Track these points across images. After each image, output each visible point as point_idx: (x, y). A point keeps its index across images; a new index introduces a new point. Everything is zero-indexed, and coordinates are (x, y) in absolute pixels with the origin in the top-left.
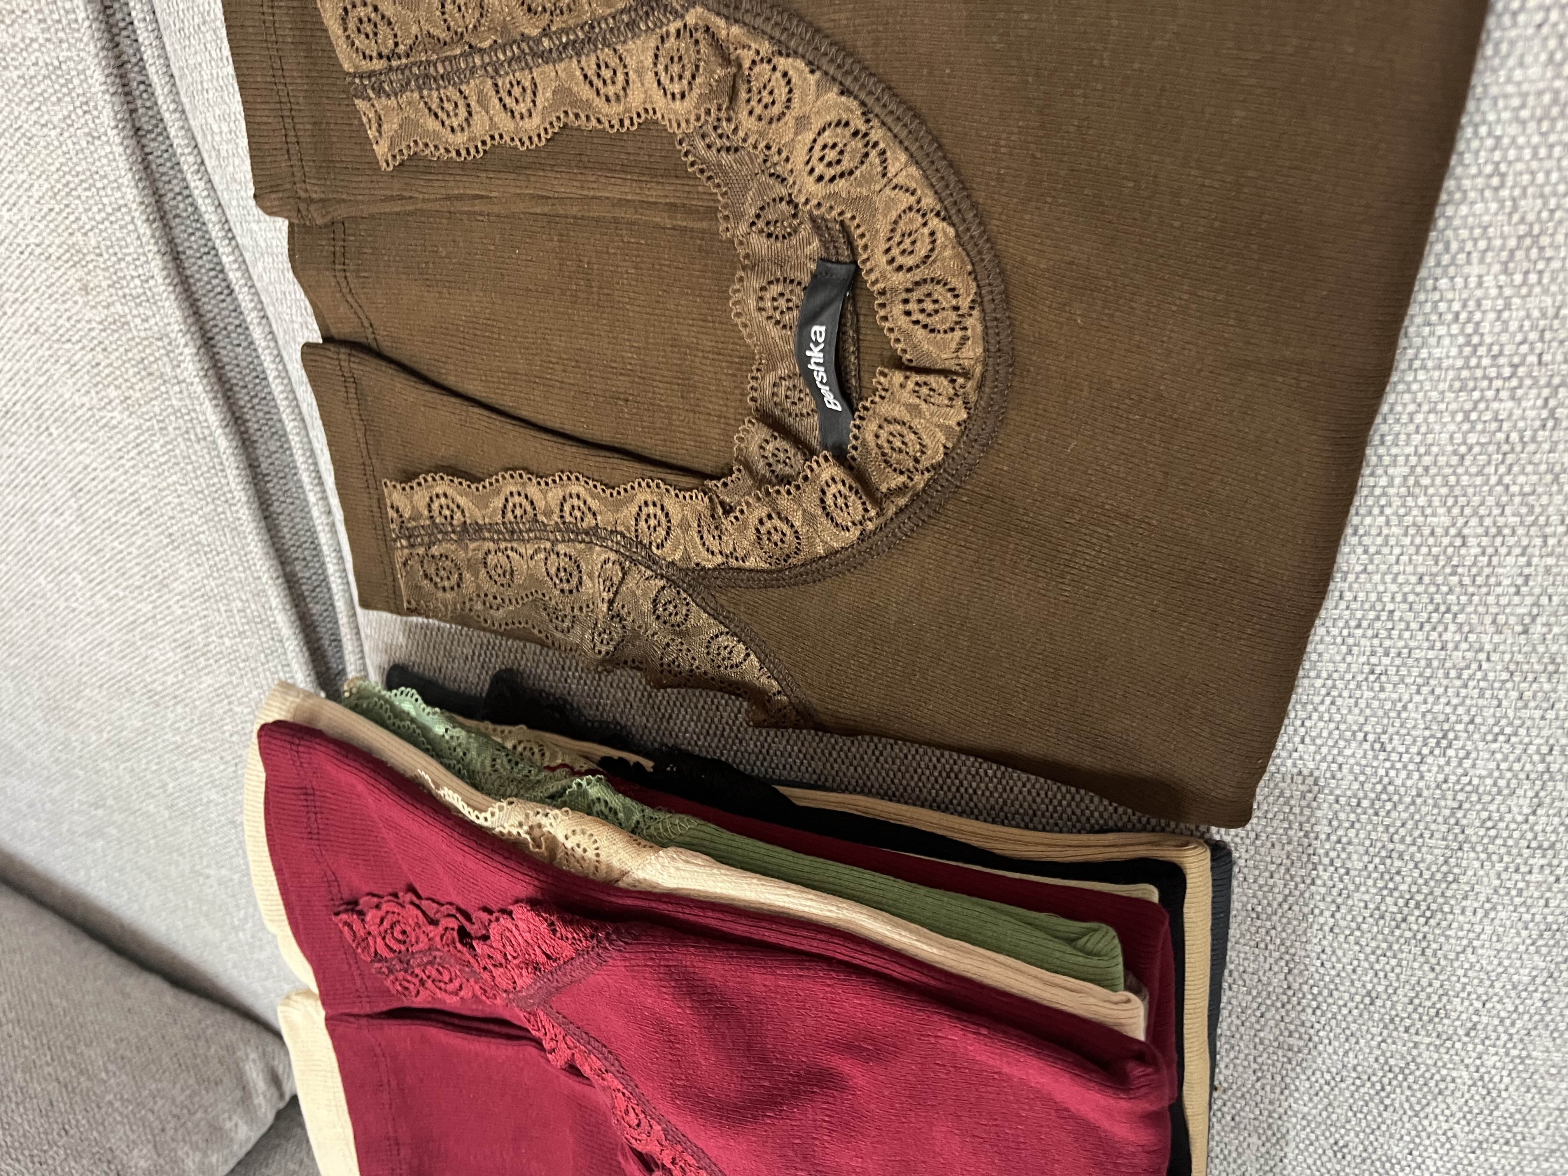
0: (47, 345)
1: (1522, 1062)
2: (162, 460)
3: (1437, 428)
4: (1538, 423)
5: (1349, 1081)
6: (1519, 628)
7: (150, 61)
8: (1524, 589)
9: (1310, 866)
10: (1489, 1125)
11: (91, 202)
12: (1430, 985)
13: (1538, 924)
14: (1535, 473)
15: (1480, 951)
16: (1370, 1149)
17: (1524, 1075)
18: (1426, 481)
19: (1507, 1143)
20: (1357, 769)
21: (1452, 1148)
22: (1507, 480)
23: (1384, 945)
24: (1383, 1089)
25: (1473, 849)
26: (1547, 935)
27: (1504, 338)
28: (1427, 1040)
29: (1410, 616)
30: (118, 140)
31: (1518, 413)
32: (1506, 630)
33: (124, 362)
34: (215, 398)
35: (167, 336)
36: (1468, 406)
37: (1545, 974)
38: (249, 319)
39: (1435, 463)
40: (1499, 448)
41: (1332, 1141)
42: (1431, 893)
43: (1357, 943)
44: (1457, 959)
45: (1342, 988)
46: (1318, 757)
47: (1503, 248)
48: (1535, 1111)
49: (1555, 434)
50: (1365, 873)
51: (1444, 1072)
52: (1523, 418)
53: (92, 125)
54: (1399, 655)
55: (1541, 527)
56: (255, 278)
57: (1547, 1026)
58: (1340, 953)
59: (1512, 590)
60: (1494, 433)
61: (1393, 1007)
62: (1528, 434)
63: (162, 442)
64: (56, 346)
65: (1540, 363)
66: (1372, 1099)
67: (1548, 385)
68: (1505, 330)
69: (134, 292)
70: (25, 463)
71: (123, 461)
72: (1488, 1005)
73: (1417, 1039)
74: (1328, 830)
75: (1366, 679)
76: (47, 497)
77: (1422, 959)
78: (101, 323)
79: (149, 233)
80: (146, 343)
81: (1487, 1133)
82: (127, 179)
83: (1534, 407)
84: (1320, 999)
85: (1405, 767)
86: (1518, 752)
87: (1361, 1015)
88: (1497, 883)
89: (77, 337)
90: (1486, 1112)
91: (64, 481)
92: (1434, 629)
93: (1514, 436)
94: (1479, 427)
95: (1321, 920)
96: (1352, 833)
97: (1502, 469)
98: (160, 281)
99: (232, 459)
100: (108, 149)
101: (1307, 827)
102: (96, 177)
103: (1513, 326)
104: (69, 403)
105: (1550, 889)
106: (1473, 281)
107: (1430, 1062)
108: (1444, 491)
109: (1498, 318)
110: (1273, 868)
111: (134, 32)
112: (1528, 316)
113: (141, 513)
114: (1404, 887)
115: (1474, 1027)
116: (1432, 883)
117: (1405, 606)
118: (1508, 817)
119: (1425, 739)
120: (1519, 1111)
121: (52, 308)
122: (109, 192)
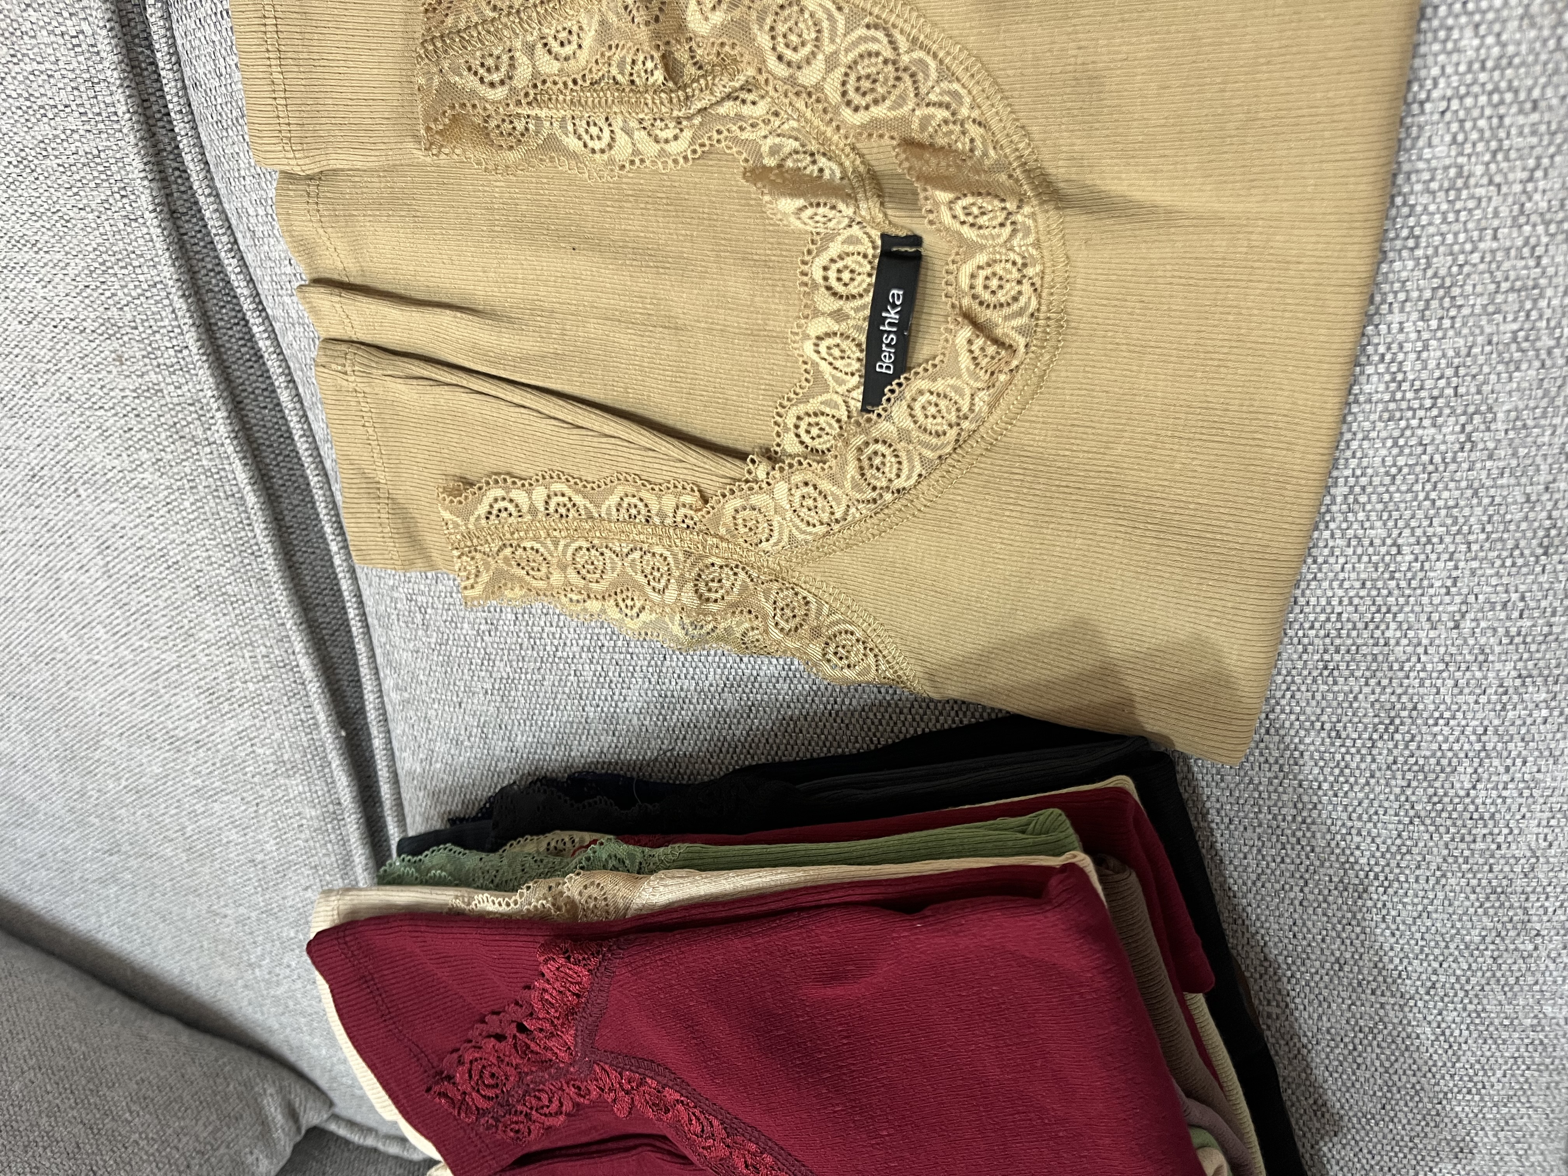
0: (78, 412)
1: (1479, 1016)
2: (191, 517)
3: (1371, 453)
4: (1457, 446)
5: (1323, 1044)
6: (1451, 624)
7: (187, 150)
8: (1453, 590)
9: (1279, 846)
10: (1452, 1076)
11: (127, 279)
12: (1392, 949)
13: (1484, 888)
14: (1457, 489)
15: (1434, 916)
16: (1347, 1107)
17: (1481, 1028)
18: (1363, 499)
19: (1469, 1092)
20: (1317, 756)
21: (1421, 1101)
22: (1433, 495)
23: (1349, 915)
24: (1355, 1049)
25: (1423, 823)
26: (1493, 897)
27: (1424, 375)
28: (1392, 1001)
29: (1356, 616)
30: (156, 222)
31: (1439, 438)
32: (1439, 626)
33: (157, 427)
34: (244, 458)
35: (199, 401)
36: (1396, 434)
37: (1494, 934)
38: (277, 384)
39: (1371, 483)
40: (1425, 468)
41: (1311, 1101)
42: (1388, 865)
43: (1324, 914)
44: (1414, 923)
45: (1313, 957)
46: (1282, 746)
47: (1419, 299)
48: (1492, 1060)
49: (1473, 454)
50: (1328, 850)
51: (1409, 1029)
52: (1444, 442)
53: (129, 208)
54: (1348, 651)
55: (1465, 536)
56: (284, 346)
57: (1498, 981)
58: (1309, 924)
59: (1444, 590)
60: (1420, 456)
61: (1360, 972)
62: (1449, 455)
63: (192, 500)
64: (88, 413)
65: (1456, 395)
66: (1345, 1059)
67: (1465, 413)
68: (1425, 368)
69: (168, 362)
70: (51, 524)
71: (153, 519)
72: (1445, 965)
73: (1383, 1000)
74: (1294, 812)
75: (1321, 674)
76: (73, 555)
77: (1383, 926)
78: (134, 391)
79: (185, 307)
80: (178, 408)
81: (1451, 1084)
82: (165, 258)
83: (1453, 433)
84: (1294, 968)
85: (1358, 752)
86: (1456, 733)
87: (1331, 981)
88: (1446, 852)
89: (111, 404)
90: (1449, 1064)
91: (91, 540)
92: (1377, 628)
93: (1437, 458)
94: (1407, 451)
95: (1292, 895)
96: (1315, 813)
97: (1428, 487)
98: (194, 350)
99: (260, 513)
100: (145, 230)
101: (1275, 810)
102: (133, 256)
103: (1432, 364)
104: (99, 466)
105: (1492, 856)
106: (1395, 327)
107: (1396, 1021)
108: (1380, 507)
109: (1418, 359)
110: (1246, 849)
111: (170, 122)
112: (1444, 356)
113: (169, 567)
114: (1363, 861)
115: (1433, 986)
116: (1388, 856)
117: (1351, 609)
118: (1452, 792)
119: (1375, 725)
120: (1478, 1062)
121: (85, 378)
122: (146, 270)
